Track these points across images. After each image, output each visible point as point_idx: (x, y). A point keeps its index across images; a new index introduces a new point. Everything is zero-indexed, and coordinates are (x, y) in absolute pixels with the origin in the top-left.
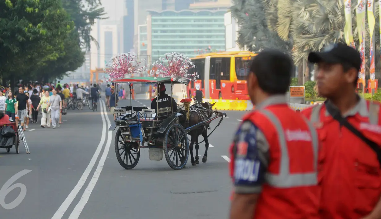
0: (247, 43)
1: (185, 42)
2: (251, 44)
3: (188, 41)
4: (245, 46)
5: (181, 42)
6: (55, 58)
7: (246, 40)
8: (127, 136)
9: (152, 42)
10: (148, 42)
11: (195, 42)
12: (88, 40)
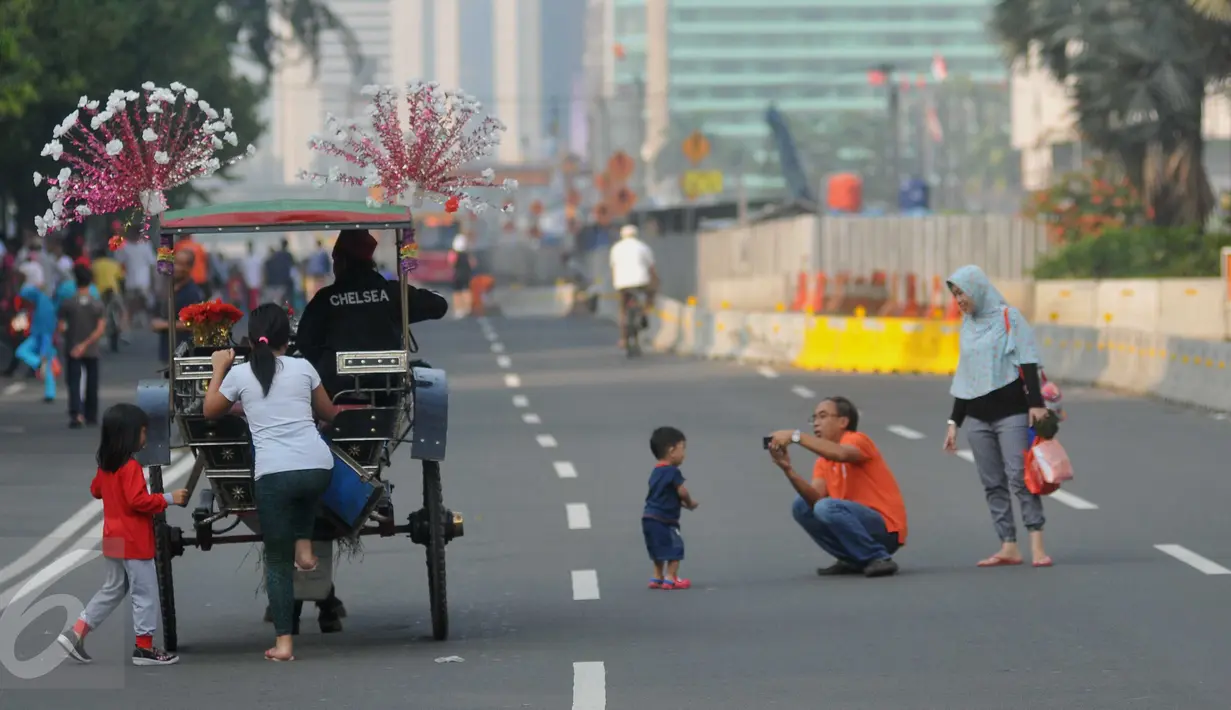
0: (1042, 33)
1: (825, 39)
2: (1058, 36)
3: (842, 37)
4: (1035, 48)
5: (808, 39)
6: (17, 109)
7: (1039, 21)
8: (240, 486)
9: (673, 40)
10: (649, 42)
11: (872, 39)
12: (308, 23)
